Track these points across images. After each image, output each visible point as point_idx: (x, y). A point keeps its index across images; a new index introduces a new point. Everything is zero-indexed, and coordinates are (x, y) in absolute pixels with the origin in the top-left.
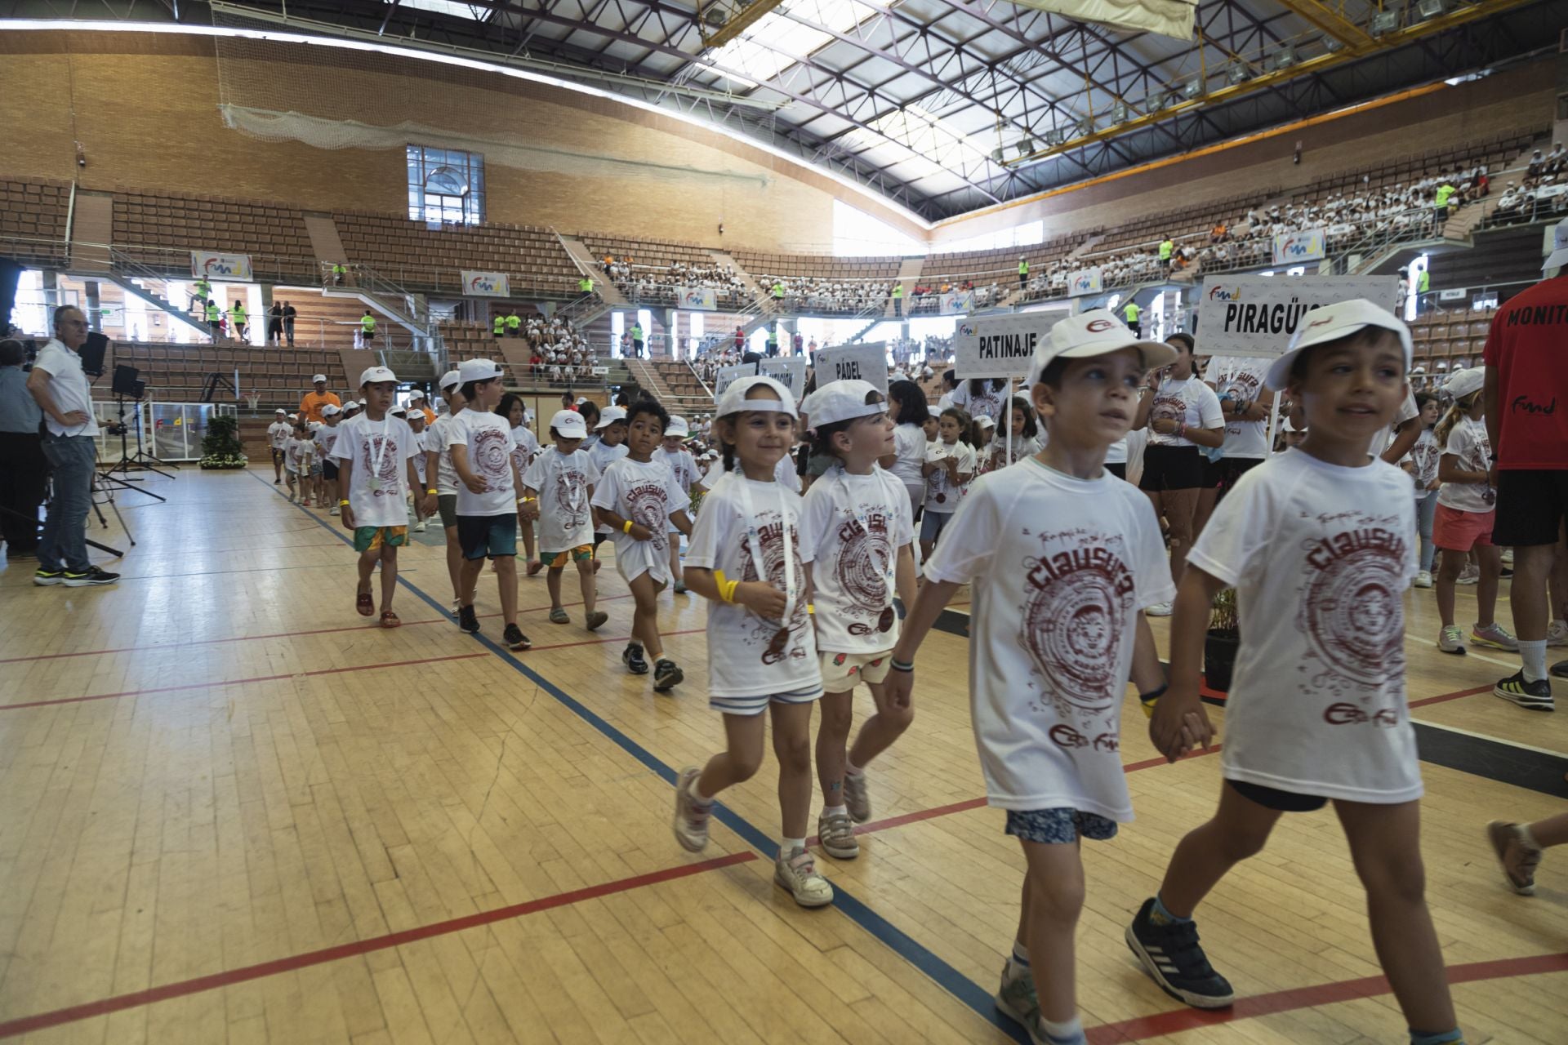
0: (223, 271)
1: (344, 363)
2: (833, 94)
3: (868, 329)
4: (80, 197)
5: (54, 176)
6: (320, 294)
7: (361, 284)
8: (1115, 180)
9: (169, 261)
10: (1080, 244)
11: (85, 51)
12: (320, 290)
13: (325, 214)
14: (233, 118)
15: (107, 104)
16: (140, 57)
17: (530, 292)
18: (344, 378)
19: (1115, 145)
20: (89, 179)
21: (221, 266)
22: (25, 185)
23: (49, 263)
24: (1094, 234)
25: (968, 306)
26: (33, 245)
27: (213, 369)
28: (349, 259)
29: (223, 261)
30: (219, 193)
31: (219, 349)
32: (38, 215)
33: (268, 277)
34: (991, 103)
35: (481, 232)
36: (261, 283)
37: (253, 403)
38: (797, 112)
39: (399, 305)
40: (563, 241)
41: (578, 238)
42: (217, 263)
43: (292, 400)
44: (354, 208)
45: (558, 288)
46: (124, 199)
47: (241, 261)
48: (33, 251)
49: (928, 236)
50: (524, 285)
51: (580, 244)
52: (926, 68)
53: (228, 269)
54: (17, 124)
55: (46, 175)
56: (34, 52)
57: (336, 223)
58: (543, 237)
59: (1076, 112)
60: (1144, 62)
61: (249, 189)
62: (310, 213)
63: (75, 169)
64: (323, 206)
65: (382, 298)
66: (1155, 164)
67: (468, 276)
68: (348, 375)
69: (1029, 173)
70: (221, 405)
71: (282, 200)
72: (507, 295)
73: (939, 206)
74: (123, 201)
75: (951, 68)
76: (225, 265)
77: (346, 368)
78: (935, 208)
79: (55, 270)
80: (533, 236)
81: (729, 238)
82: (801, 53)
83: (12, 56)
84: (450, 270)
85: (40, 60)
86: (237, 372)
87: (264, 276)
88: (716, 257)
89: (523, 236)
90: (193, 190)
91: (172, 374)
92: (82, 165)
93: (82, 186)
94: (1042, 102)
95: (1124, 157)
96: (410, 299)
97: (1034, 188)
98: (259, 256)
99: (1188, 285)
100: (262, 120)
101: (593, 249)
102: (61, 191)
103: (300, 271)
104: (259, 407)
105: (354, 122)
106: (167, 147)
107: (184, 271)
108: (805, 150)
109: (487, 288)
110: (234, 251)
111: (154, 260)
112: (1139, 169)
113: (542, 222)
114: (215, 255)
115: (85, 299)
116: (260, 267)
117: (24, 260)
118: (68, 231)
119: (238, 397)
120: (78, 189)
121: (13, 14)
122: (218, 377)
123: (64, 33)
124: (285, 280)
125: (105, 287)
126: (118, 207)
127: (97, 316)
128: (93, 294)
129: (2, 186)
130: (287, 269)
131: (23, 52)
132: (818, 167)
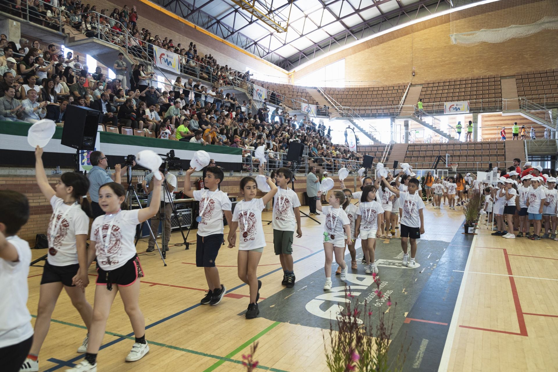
0: (456, 109)
1: (506, 147)
4: (412, 88)
5: (404, 82)
6: (500, 116)
7: (521, 107)
9: (435, 108)
11: (418, 31)
12: (501, 113)
13: (512, 77)
14: (456, 39)
15: (424, 49)
16: (437, 27)
18: (504, 155)
20: (416, 80)
21: (456, 108)
22: (394, 87)
23: (394, 115)
26: (389, 109)
27: (436, 154)
28: (519, 96)
29: (457, 105)
30: (464, 76)
31: (449, 144)
32: (394, 97)
33: (477, 110)
36: (473, 113)
39: (543, 116)
42: (454, 107)
43: (475, 167)
44: (527, 71)
46: (427, 85)
47: (464, 104)
48: (389, 111)
53: (459, 109)
54: (394, 65)
55: (401, 82)
56: (402, 36)
57: (516, 79)
61: (478, 72)
62: (505, 77)
63: (411, 77)
64: (512, 73)
65: (533, 114)
68: (507, 153)
70: (438, 170)
71: (492, 74)
76: (458, 107)
77: (506, 150)
79: (395, 117)
83: (395, 40)
85: (402, 39)
86: (447, 155)
87: (475, 110)
90: (454, 77)
91: (427, 156)
92: (414, 75)
93: (413, 84)
96: (550, 112)
98: (474, 101)
100: (468, 37)
102: (405, 86)
103: (492, 105)
104: (457, 170)
105: (514, 26)
106: (444, 61)
107: (441, 112)
110: (464, 100)
111: (430, 109)
114: (455, 103)
115: (403, 128)
116: (474, 106)
117: (386, 115)
118: (402, 102)
119: (447, 167)
120: (411, 85)
121: (397, 24)
122: (439, 157)
123: (411, 26)
124: (484, 110)
125: (411, 122)
126: (424, 90)
127: (407, 134)
128: (406, 125)
129: (385, 89)
130: (486, 105)
131: (398, 37)
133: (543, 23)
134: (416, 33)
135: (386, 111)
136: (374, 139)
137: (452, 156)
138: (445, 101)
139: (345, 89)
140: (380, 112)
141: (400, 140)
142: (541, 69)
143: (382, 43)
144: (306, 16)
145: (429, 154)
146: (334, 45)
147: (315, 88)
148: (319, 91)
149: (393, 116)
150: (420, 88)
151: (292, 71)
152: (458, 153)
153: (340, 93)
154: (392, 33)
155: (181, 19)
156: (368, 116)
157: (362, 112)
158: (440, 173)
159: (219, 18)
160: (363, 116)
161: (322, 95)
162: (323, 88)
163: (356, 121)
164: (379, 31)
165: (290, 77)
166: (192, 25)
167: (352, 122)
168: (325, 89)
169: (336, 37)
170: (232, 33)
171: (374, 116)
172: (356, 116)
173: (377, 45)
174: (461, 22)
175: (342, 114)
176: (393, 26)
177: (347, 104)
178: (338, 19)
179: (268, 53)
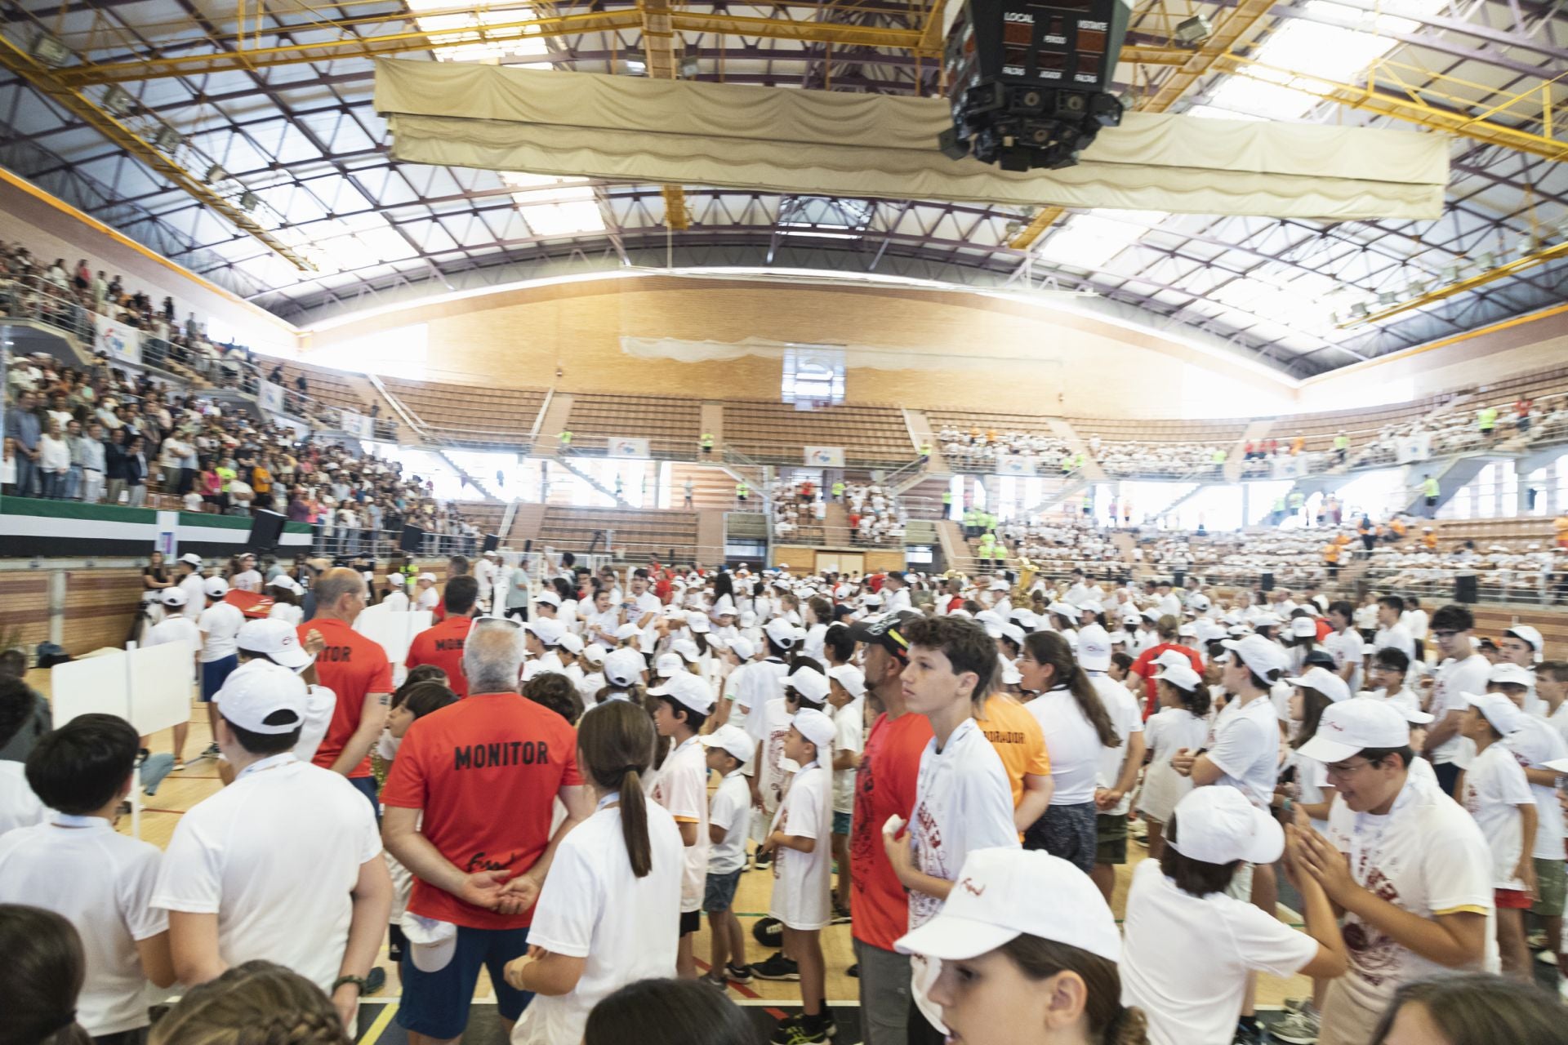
0: (630, 450)
1: (700, 522)
2: (1169, 270)
3: (1193, 493)
4: (557, 400)
5: (540, 385)
7: (725, 458)
8: (1488, 334)
9: (595, 445)
10: (1442, 403)
11: (569, 296)
13: (718, 401)
14: (628, 346)
15: (579, 332)
16: (601, 298)
17: (862, 462)
18: (695, 535)
19: (1491, 296)
20: (563, 385)
21: (628, 448)
22: (522, 392)
24: (1461, 393)
25: (1302, 472)
26: (513, 437)
27: (593, 526)
28: (726, 438)
29: (630, 443)
30: (646, 390)
31: (616, 511)
32: (523, 414)
33: (661, 455)
34: (1327, 270)
35: (839, 410)
36: (655, 459)
37: (621, 553)
38: (1141, 288)
39: (753, 475)
40: (908, 418)
41: (924, 412)
42: (625, 446)
44: (740, 395)
45: (888, 457)
46: (580, 398)
47: (641, 444)
48: (513, 441)
49: (1295, 393)
50: (859, 456)
51: (923, 418)
52: (1246, 245)
53: (633, 450)
54: (524, 351)
55: (536, 384)
56: (539, 300)
57: (724, 409)
58: (890, 412)
59: (1436, 267)
60: (1496, 216)
61: (669, 386)
62: (707, 401)
63: (554, 377)
64: (718, 395)
65: (738, 468)
66: (1531, 316)
67: (810, 450)
68: (701, 533)
69: (1402, 327)
70: (595, 555)
71: (689, 392)
72: (842, 465)
73: (1311, 362)
74: (583, 400)
75: (1276, 240)
76: (631, 447)
77: (699, 526)
78: (1306, 366)
79: (524, 454)
80: (882, 412)
81: (1069, 407)
82: (1132, 238)
84: (800, 445)
85: (542, 306)
86: (610, 531)
87: (659, 454)
88: (1053, 424)
89: (873, 412)
90: (629, 389)
91: (576, 530)
92: (560, 376)
93: (558, 391)
94: (1392, 261)
95: (1506, 307)
96: (765, 468)
97: (1412, 342)
98: (657, 439)
99: (1517, 455)
100: (649, 345)
101: (933, 422)
102: (543, 394)
103: (684, 449)
105: (712, 341)
107: (603, 452)
109: (826, 459)
110: (642, 435)
112: (1515, 321)
113: (892, 400)
114: (627, 440)
115: (540, 474)
116: (657, 448)
117: (507, 448)
118: (537, 425)
119: (608, 550)
120: (556, 393)
121: (531, 277)
122: (598, 534)
123: (558, 286)
124: (673, 456)
125: (552, 465)
126: (578, 405)
127: (545, 486)
128: (544, 470)
129: (507, 394)
130: (675, 448)
131: (533, 301)
132: (1168, 334)
133: (748, 345)
134: (566, 301)
135: (508, 440)
136: (483, 491)
137: (618, 532)
138: (614, 434)
139: (427, 384)
140: (497, 440)
141: (532, 496)
142: (759, 394)
143: (501, 306)
145: (581, 525)
146: (403, 288)
147: (364, 376)
148: (372, 385)
149: (522, 450)
150: (567, 402)
151: (307, 329)
152: (626, 527)
153: (418, 392)
154: (522, 291)
156: (473, 446)
157: (463, 437)
158: (598, 560)
159: (155, 212)
160: (464, 445)
161: (379, 392)
162: (380, 377)
163: (449, 453)
164: (497, 282)
165: (301, 340)
166: (102, 226)
167: (442, 455)
168: (386, 380)
169: (409, 275)
170: (189, 249)
171: (485, 447)
172: (450, 445)
173: (493, 308)
174: (643, 296)
175: (423, 439)
176: (524, 278)
177: (434, 418)
178: (423, 254)
179: (260, 291)
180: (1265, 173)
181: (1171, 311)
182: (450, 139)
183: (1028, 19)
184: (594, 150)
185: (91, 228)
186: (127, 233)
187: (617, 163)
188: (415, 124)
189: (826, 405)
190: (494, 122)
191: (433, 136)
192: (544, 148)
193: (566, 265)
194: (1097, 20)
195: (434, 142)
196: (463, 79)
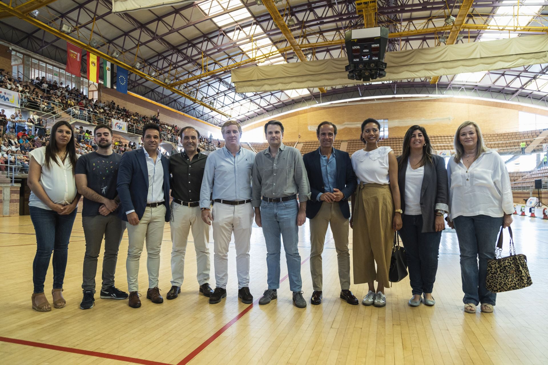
3: (513, 158)
4: (298, 145)
5: (294, 140)
11: (301, 114)
15: (305, 124)
20: (300, 140)
22: (289, 143)
35: (386, 140)
44: (353, 139)
46: (305, 144)
54: (289, 131)
56: (293, 116)
57: (348, 143)
62: (344, 141)
64: (347, 139)
80: (400, 140)
92: (299, 137)
102: (295, 143)
108: (509, 96)
120: (298, 143)
121: (292, 109)
123: (298, 111)
126: (304, 146)
131: (291, 117)
132: (512, 102)
133: (345, 124)
134: (301, 115)
139: (263, 143)
143: (283, 119)
144: (241, 105)
146: (257, 117)
147: (246, 143)
148: (248, 145)
150: (302, 145)
153: (260, 146)
154: (288, 114)
155: (178, 111)
161: (250, 147)
162: (250, 143)
166: (182, 113)
168: (252, 144)
174: (322, 111)
176: (289, 110)
179: (220, 123)
180: (481, 58)
181: (513, 93)
182: (249, 86)
183: (358, 47)
184: (282, 83)
185: (180, 114)
186: (188, 114)
187: (287, 86)
188: (240, 84)
189: (383, 139)
190: (258, 80)
191: (244, 86)
192: (270, 85)
193: (300, 105)
194: (376, 44)
195: (245, 87)
196: (250, 71)
